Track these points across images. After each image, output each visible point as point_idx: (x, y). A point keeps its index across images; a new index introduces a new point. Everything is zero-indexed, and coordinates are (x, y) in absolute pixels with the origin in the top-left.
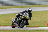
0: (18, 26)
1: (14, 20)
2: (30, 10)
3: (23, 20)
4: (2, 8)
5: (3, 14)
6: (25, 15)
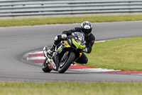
0: (55, 68)
1: (49, 51)
2: (86, 27)
3: (68, 52)
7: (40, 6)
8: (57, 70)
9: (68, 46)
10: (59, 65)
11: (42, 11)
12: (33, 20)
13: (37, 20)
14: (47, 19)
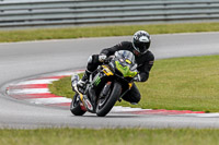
1: (80, 82)
2: (142, 39)
3: (110, 83)
4: (164, 29)
5: (170, 59)
6: (117, 62)
7: (27, 11)
8: (94, 112)
9: (110, 73)
10: (97, 104)
11: (30, 20)
12: (16, 33)
13: (23, 33)
14: (38, 32)
